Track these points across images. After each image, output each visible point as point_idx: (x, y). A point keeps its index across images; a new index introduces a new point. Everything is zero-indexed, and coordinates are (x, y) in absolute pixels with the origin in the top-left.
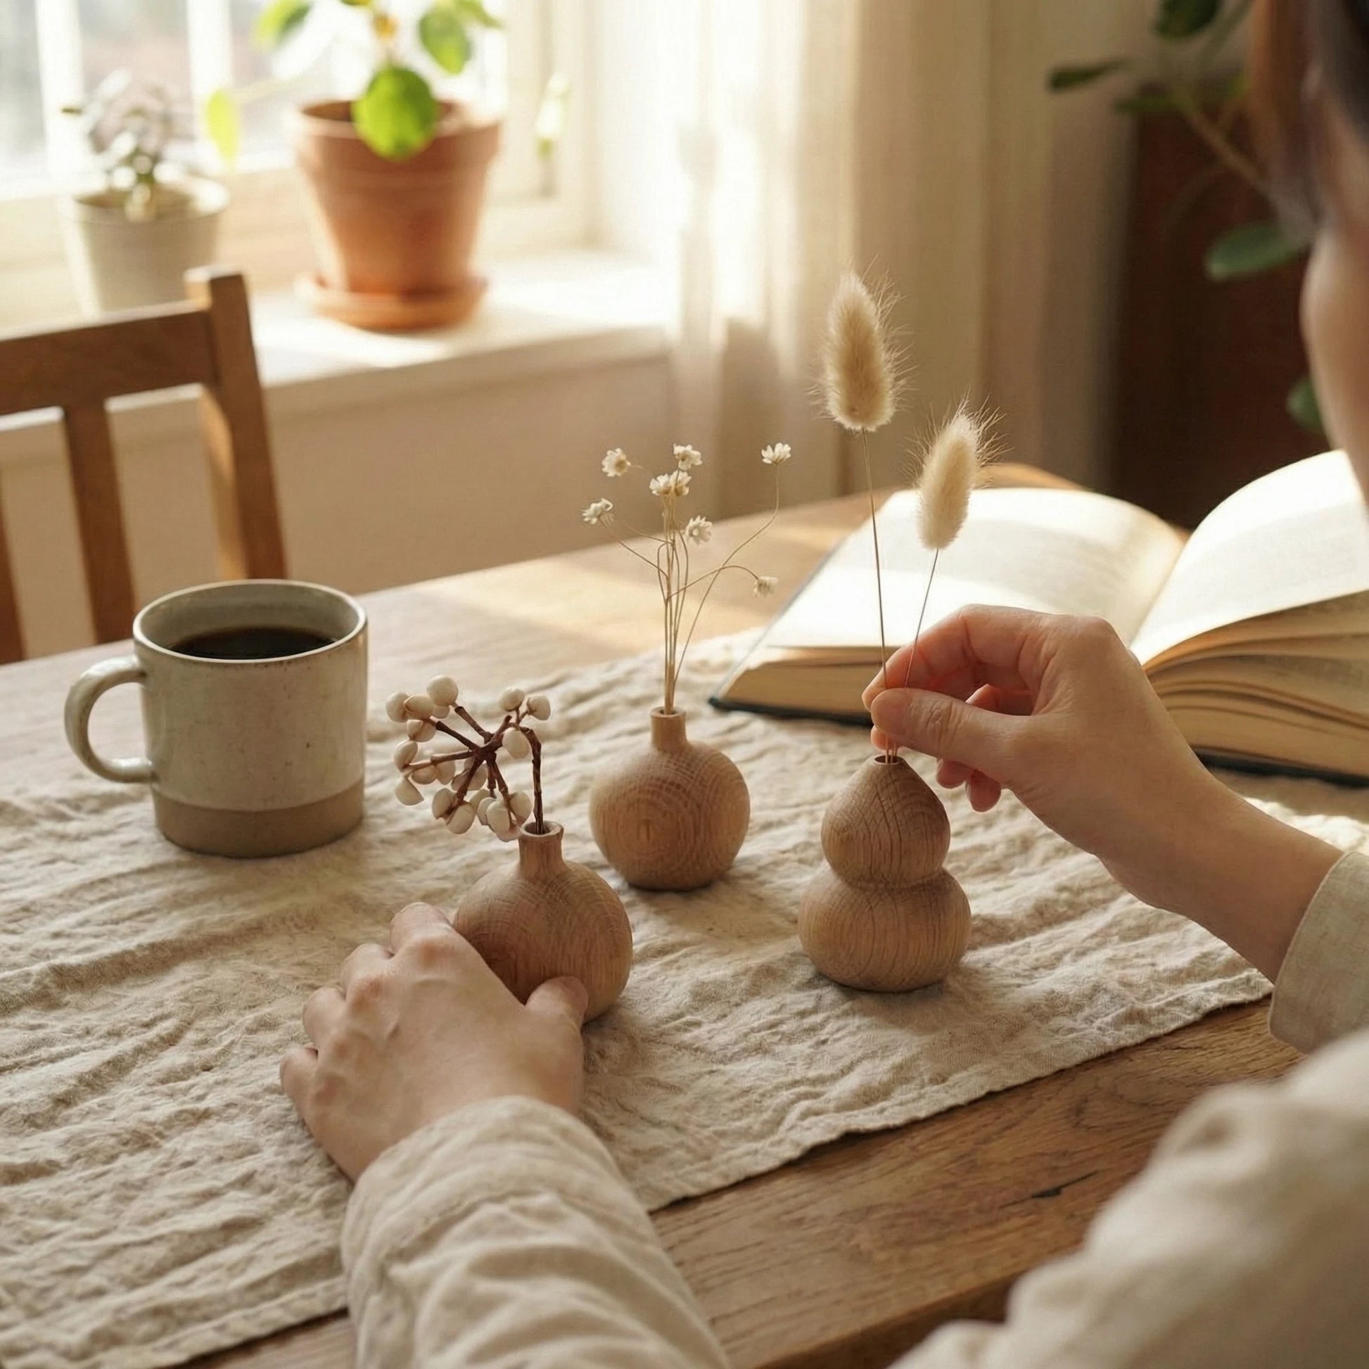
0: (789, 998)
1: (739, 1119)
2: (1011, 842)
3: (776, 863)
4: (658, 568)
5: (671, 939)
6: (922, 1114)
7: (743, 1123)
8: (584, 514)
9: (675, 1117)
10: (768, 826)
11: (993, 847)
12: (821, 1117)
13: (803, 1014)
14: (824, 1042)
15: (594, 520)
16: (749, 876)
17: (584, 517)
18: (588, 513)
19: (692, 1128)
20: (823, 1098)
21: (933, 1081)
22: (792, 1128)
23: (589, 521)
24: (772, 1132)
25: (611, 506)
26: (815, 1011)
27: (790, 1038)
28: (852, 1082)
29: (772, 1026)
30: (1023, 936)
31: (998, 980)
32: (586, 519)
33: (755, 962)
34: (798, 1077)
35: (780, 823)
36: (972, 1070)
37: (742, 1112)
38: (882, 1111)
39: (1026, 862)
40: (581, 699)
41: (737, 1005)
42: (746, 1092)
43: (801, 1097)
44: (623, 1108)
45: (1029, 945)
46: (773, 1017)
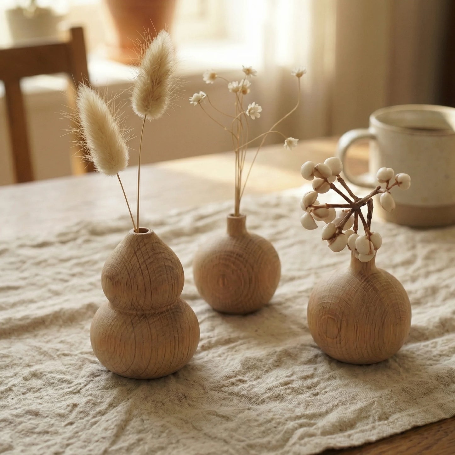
0: (297, 368)
1: (264, 437)
2: (426, 289)
3: (295, 297)
4: (232, 133)
5: (233, 335)
6: (374, 438)
7: (265, 440)
8: (190, 100)
9: (224, 435)
10: (292, 279)
11: (416, 291)
12: (313, 438)
13: (305, 378)
14: (317, 394)
15: (196, 103)
16: (280, 304)
17: (191, 101)
18: (193, 98)
19: (233, 442)
20: (314, 427)
21: (380, 419)
22: (294, 444)
23: (193, 104)
24: (282, 446)
25: (205, 95)
26: (312, 376)
27: (296, 391)
28: (333, 417)
29: (286, 383)
30: (434, 337)
31: (418, 362)
32: (191, 103)
33: (279, 349)
34: (299, 414)
35: (300, 278)
36: (404, 413)
37: (265, 433)
38: (349, 436)
39: (434, 299)
40: (202, 218)
41: (267, 371)
42: (270, 421)
43: (301, 426)
44: (195, 428)
45: (436, 343)
46: (288, 379)
